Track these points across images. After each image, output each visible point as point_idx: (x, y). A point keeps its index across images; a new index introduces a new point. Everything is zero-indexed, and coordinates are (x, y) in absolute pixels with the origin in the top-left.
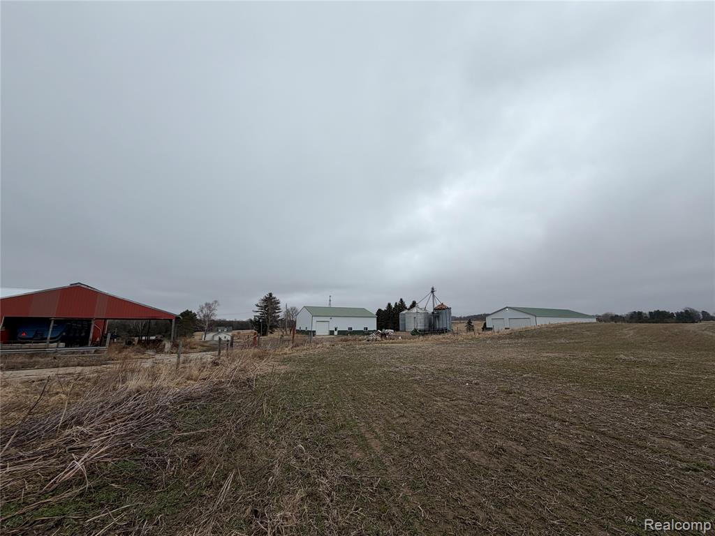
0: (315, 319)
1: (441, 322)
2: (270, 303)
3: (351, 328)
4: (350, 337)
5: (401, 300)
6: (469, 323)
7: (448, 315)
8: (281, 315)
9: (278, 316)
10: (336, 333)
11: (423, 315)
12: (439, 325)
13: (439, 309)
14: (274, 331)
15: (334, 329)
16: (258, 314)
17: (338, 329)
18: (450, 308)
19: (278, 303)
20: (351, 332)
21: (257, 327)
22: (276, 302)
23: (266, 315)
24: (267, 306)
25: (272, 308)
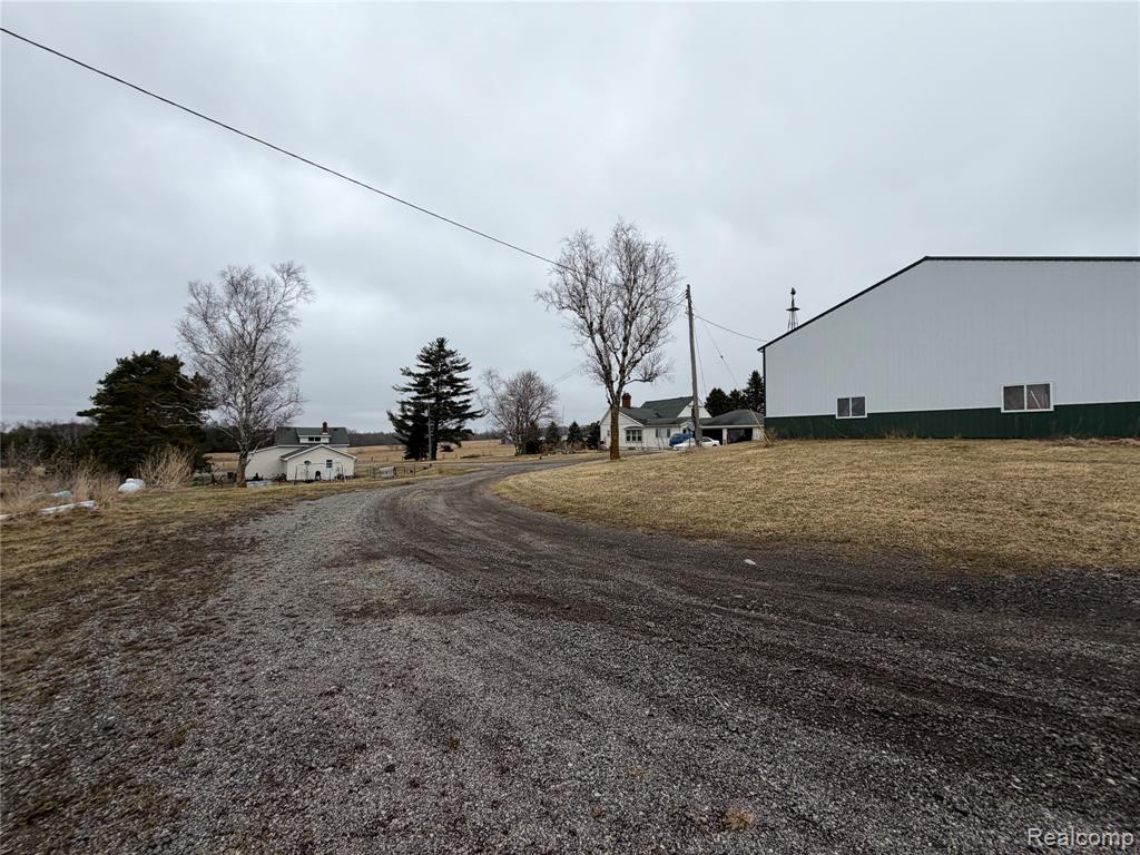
21: (409, 434)
22: (457, 365)
23: (432, 401)
24: (434, 375)
25: (447, 383)
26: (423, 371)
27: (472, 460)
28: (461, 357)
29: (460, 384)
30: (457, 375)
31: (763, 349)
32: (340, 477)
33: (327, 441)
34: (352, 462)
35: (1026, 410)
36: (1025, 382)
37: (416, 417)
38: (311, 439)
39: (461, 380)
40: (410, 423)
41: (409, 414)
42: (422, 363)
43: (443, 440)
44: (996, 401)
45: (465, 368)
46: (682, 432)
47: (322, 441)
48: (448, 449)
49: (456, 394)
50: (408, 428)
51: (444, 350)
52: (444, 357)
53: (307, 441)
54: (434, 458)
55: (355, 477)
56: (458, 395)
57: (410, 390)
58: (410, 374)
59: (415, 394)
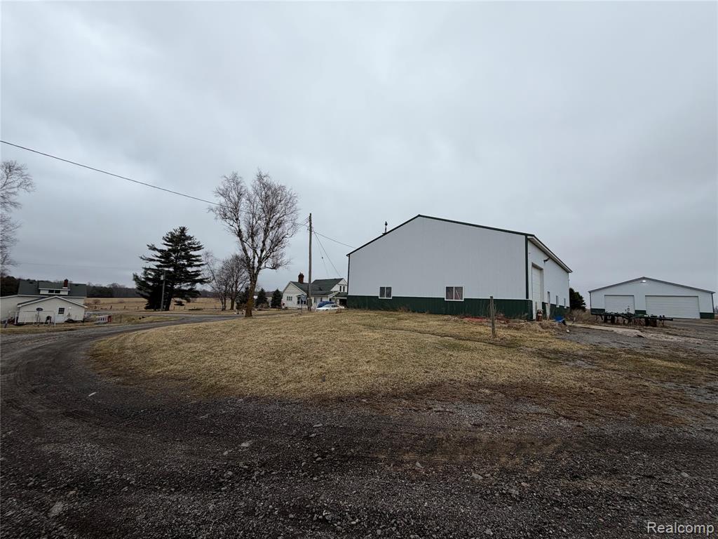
2: (180, 248)
21: (150, 291)
22: (193, 246)
23: (171, 269)
24: (175, 251)
25: (183, 258)
26: (166, 248)
27: (197, 312)
28: (197, 241)
29: (194, 259)
30: (192, 253)
31: (349, 255)
32: (70, 321)
33: (66, 293)
34: (84, 310)
35: (454, 300)
36: (454, 286)
37: (155, 280)
38: (50, 291)
39: (194, 256)
40: (151, 284)
41: (150, 276)
42: (166, 243)
43: (176, 297)
44: (442, 294)
45: (199, 248)
46: (328, 300)
47: (61, 293)
48: (180, 304)
49: (190, 265)
50: (148, 287)
51: (184, 235)
52: (184, 240)
53: (47, 293)
54: (167, 309)
55: (83, 322)
56: (191, 266)
57: (154, 260)
58: (155, 249)
59: (159, 263)
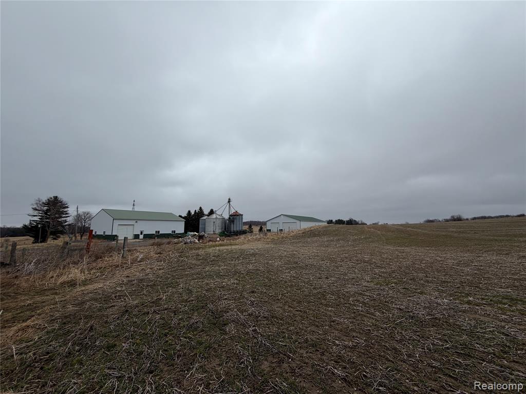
0: (117, 223)
1: (235, 226)
2: (55, 206)
3: (159, 232)
4: (157, 240)
5: (201, 208)
6: (250, 227)
7: (240, 220)
8: (70, 220)
9: (66, 221)
10: (141, 237)
11: (221, 220)
12: (235, 227)
13: (234, 215)
14: (59, 237)
15: (139, 233)
16: (36, 218)
17: (145, 233)
18: (242, 215)
19: (67, 207)
20: (158, 235)
22: (63, 206)
29: (63, 213)
30: (62, 210)
41: (33, 225)
48: (55, 239)
50: (33, 231)
51: (57, 200)
52: (57, 203)
56: (61, 218)
